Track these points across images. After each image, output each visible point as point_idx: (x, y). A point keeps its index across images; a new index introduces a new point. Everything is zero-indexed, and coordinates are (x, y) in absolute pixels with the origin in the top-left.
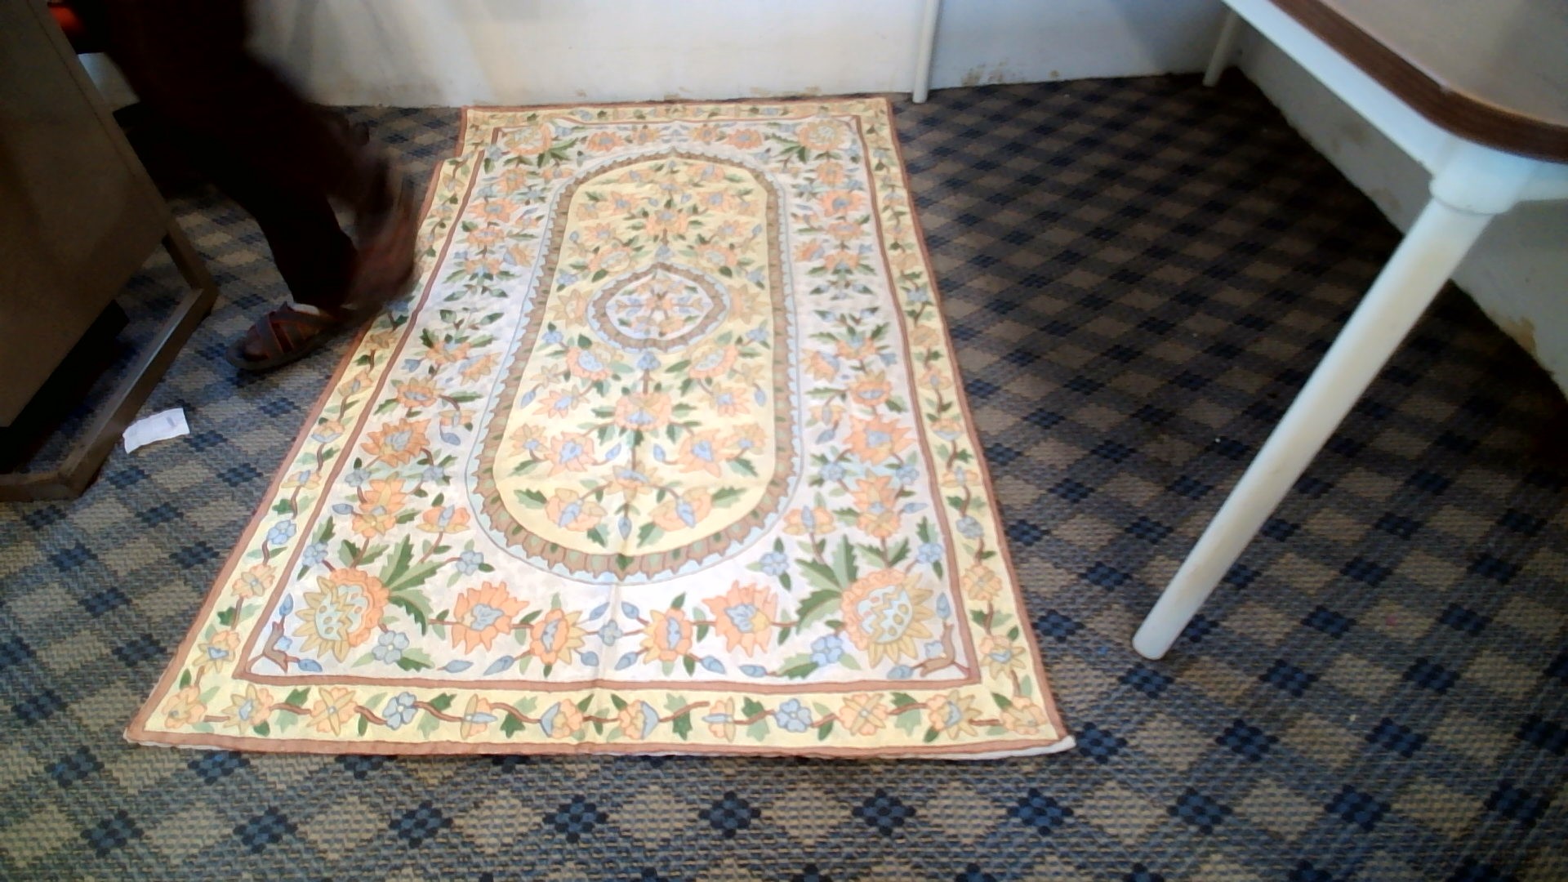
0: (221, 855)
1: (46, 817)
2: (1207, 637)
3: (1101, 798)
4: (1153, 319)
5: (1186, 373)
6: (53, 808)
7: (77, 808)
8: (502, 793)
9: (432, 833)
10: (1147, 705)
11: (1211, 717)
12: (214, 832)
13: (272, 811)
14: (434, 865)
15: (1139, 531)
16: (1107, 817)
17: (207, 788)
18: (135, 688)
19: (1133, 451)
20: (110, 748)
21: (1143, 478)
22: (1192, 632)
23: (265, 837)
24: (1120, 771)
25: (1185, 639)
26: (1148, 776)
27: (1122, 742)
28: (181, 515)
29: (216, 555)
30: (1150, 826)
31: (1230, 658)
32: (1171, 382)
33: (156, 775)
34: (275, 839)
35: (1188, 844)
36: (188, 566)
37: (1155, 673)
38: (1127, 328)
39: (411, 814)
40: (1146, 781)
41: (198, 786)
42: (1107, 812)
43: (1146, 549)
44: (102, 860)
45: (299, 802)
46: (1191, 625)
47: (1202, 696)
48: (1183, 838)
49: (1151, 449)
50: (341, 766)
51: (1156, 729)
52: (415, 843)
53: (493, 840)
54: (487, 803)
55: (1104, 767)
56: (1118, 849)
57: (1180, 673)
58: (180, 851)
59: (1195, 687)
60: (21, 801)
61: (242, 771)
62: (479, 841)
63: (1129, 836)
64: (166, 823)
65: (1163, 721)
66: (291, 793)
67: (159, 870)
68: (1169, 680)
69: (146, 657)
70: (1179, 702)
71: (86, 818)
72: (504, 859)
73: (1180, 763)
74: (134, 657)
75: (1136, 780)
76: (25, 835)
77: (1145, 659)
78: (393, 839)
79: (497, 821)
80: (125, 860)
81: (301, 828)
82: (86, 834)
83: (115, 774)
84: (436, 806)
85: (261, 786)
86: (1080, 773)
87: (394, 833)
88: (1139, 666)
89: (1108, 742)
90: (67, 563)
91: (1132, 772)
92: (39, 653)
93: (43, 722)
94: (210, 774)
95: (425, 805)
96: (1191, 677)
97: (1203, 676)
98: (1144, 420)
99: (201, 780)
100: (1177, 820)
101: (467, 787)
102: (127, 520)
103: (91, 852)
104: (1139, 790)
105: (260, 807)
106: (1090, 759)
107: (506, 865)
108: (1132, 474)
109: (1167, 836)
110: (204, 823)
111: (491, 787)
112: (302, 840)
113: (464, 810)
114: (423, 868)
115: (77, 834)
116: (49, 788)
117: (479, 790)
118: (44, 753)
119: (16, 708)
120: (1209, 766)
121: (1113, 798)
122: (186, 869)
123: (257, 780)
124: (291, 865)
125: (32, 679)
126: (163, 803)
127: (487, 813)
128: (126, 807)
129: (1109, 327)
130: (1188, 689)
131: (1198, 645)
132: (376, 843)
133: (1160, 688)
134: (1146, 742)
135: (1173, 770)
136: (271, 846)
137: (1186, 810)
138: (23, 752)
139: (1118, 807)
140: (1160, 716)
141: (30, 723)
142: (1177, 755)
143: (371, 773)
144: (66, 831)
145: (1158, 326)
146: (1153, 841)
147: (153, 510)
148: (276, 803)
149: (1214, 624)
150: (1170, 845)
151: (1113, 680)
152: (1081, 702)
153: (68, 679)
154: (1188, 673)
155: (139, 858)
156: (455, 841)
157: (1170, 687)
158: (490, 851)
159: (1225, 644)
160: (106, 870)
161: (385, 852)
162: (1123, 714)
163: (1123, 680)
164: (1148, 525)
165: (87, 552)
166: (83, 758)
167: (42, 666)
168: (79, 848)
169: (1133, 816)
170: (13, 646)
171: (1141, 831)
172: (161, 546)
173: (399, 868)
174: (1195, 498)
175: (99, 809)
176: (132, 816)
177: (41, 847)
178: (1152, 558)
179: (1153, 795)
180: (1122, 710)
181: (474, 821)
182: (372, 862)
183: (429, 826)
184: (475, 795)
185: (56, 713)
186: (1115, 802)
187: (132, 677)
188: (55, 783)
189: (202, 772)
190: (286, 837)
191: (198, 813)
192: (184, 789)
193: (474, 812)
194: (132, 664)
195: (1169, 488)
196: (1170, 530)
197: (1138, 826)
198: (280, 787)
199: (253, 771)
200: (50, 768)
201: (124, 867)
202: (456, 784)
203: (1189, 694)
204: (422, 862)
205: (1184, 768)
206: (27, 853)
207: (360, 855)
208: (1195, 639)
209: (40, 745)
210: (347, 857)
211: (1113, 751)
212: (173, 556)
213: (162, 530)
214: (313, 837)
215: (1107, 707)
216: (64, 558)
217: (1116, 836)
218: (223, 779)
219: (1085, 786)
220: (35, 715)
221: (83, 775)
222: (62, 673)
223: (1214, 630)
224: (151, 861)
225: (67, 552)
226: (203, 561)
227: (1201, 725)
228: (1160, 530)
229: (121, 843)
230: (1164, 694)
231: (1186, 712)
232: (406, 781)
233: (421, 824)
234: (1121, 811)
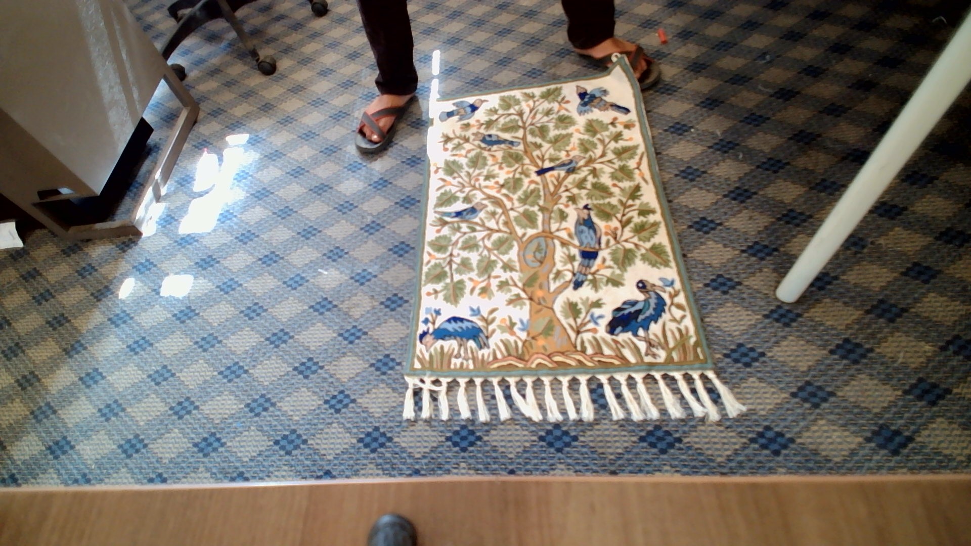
0: (239, 418)
1: (151, 400)
2: (829, 287)
3: (745, 388)
4: (810, 66)
5: (833, 104)
6: (153, 396)
7: (165, 396)
8: (382, 385)
9: (346, 406)
10: (782, 331)
11: (826, 338)
12: (235, 407)
13: (263, 396)
14: (348, 422)
15: (787, 219)
16: (748, 399)
17: (229, 384)
18: (187, 335)
19: (788, 164)
20: (178, 365)
21: (793, 183)
22: (819, 284)
23: (261, 408)
24: (759, 372)
25: (813, 289)
26: (780, 374)
27: (763, 354)
28: (197, 241)
29: (218, 262)
30: (777, 404)
31: (846, 300)
32: (820, 112)
33: (202, 378)
34: (265, 409)
35: (803, 414)
36: (205, 269)
37: (789, 311)
38: (790, 74)
39: (334, 397)
40: (777, 378)
41: (224, 383)
42: (748, 396)
43: (790, 230)
44: (180, 421)
45: (277, 391)
46: (818, 279)
47: (822, 324)
48: (799, 411)
49: (802, 162)
50: (296, 373)
51: (787, 346)
52: (338, 411)
53: (379, 410)
54: (374, 391)
55: (748, 370)
56: (754, 417)
57: (807, 310)
58: (220, 416)
59: (817, 319)
60: (137, 393)
61: (245, 375)
62: (371, 411)
63: (763, 409)
64: (210, 403)
65: (792, 341)
66: (271, 386)
67: (210, 426)
68: (799, 315)
69: (190, 318)
70: (805, 328)
71: (170, 400)
72: (385, 419)
73: (803, 366)
74: (182, 319)
75: (770, 377)
76: (142, 409)
77: (783, 303)
78: (326, 409)
79: (380, 400)
80: (192, 421)
81: (279, 404)
82: (172, 408)
83: (182, 379)
84: (346, 393)
85: (256, 383)
86: (732, 373)
87: (327, 406)
88: (779, 307)
89: (752, 354)
90: (143, 270)
91: (769, 372)
92: (136, 318)
93: (142, 353)
94: (230, 377)
95: (342, 392)
96: (816, 313)
97: (824, 312)
98: (798, 141)
99: (225, 380)
100: (797, 400)
101: (363, 383)
102: (170, 245)
103: (175, 417)
104: (771, 383)
105: (257, 394)
106: (739, 365)
107: (386, 422)
108: (785, 180)
109: (788, 409)
110: (229, 402)
111: (375, 383)
112: (279, 410)
113: (362, 394)
114: (343, 424)
115: (167, 409)
116: (150, 387)
117: (369, 384)
118: (146, 368)
119: (129, 347)
120: (822, 367)
121: (753, 387)
122: (223, 425)
123: (254, 380)
124: (275, 423)
125: (135, 331)
126: (207, 392)
127: (374, 396)
128: (189, 395)
129: (777, 75)
130: (812, 321)
131: (823, 292)
132: (317, 411)
133: (793, 320)
134: (779, 354)
135: (797, 371)
136: (264, 413)
137: (803, 394)
138: (136, 368)
139: (756, 393)
140: (791, 338)
141: (136, 353)
142: (800, 361)
143: (312, 376)
144: (162, 408)
145: (814, 72)
146: (779, 412)
147: (182, 239)
148: (264, 392)
149: (836, 278)
150: (792, 414)
151: (759, 317)
152: (735, 331)
153: (152, 331)
154: (813, 310)
155: (199, 420)
156: (359, 410)
157: (800, 319)
158: (377, 415)
159: (842, 290)
160: (184, 426)
161: (322, 416)
162: (765, 337)
163: (766, 316)
164: (794, 214)
165: (152, 263)
166: (165, 371)
167: (139, 324)
168: (169, 415)
169: (766, 398)
170: (122, 315)
171: (771, 407)
172: (190, 259)
173: (331, 424)
174: (831, 194)
175: (176, 396)
176: (192, 399)
177: (151, 416)
178: (794, 236)
179: (781, 386)
180: (764, 335)
181: (367, 400)
182: (316, 421)
183: (345, 403)
184: (367, 387)
185: (149, 348)
186: (754, 390)
187: (184, 329)
188: (153, 383)
189: (226, 377)
190: (271, 409)
191: (224, 397)
192: (217, 386)
193: (367, 395)
194: (183, 322)
195: (812, 189)
196: (811, 217)
197: (770, 404)
198: (266, 383)
199: (251, 375)
200: (149, 376)
201: (190, 423)
202: (357, 381)
203: (813, 324)
204: (342, 420)
205: (805, 369)
206: (144, 418)
207: (310, 417)
208: (821, 288)
209: (142, 364)
210: (303, 419)
211: (756, 360)
212: (197, 263)
213: (188, 249)
214: (285, 409)
215: (754, 334)
216: (140, 267)
217: (754, 410)
218: (236, 380)
219: (734, 381)
220: (138, 350)
221: (166, 379)
222: (146, 328)
223: (835, 282)
224: (205, 421)
225: (142, 264)
226: (212, 266)
227: (819, 343)
228: (803, 217)
229: (189, 413)
230: (794, 324)
231: (809, 335)
232: (330, 380)
233: (340, 402)
234: (758, 395)
